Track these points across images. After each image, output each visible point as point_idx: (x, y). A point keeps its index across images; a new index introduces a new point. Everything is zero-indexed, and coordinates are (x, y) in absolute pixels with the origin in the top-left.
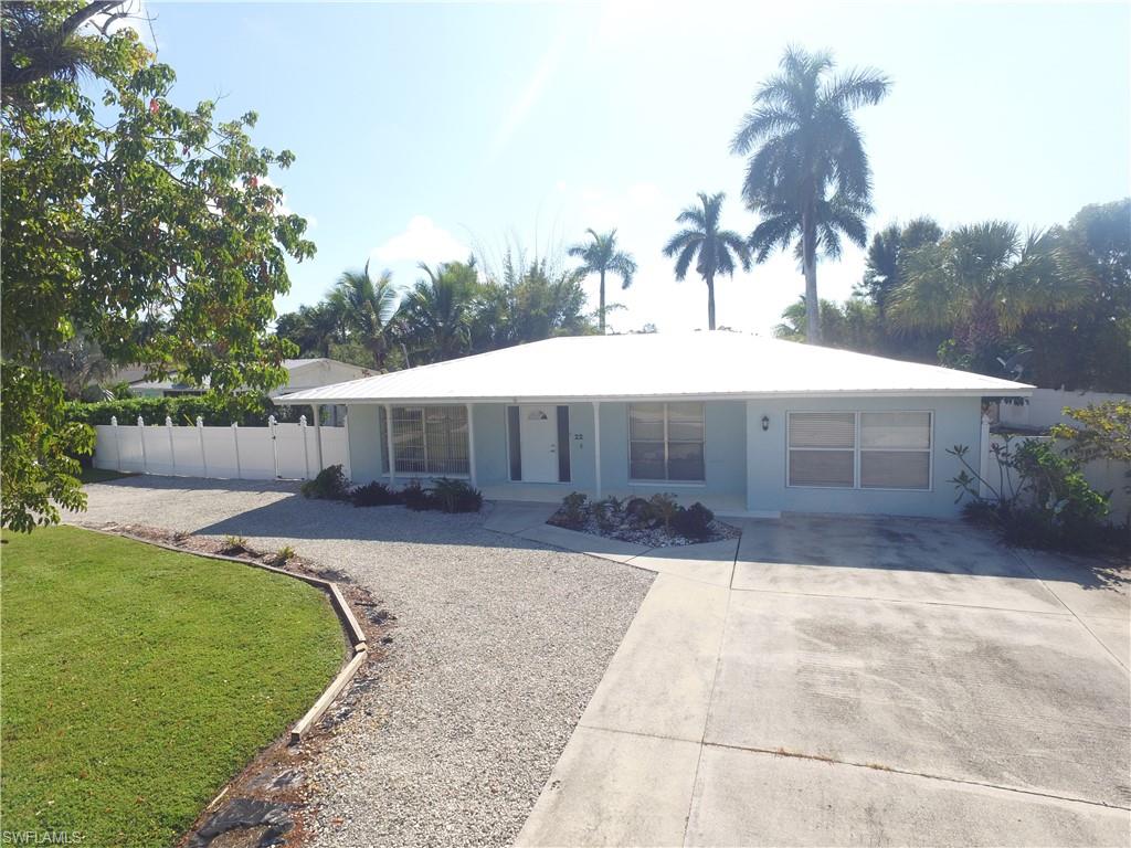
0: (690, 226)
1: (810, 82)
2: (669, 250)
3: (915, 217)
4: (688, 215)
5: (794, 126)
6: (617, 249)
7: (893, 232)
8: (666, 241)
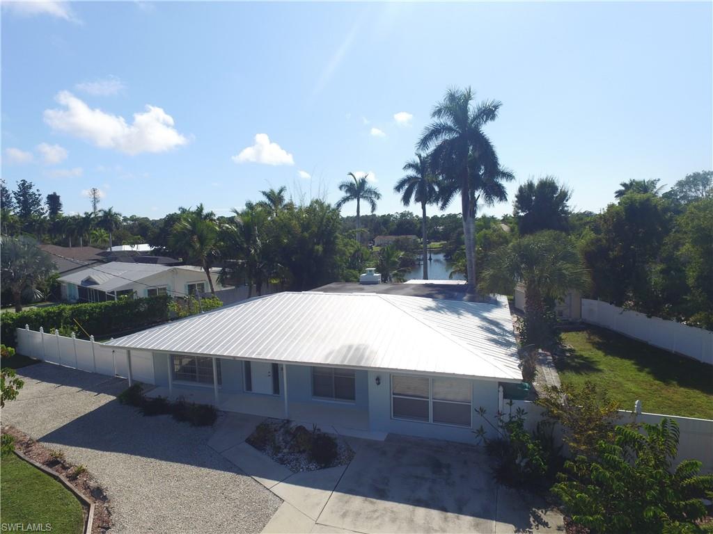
0: (412, 173)
1: (464, 109)
2: (398, 188)
3: (544, 177)
4: (410, 166)
5: (455, 135)
6: (367, 186)
7: (530, 185)
8: (395, 183)
